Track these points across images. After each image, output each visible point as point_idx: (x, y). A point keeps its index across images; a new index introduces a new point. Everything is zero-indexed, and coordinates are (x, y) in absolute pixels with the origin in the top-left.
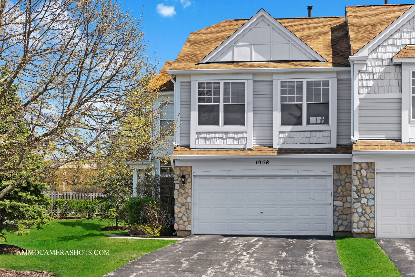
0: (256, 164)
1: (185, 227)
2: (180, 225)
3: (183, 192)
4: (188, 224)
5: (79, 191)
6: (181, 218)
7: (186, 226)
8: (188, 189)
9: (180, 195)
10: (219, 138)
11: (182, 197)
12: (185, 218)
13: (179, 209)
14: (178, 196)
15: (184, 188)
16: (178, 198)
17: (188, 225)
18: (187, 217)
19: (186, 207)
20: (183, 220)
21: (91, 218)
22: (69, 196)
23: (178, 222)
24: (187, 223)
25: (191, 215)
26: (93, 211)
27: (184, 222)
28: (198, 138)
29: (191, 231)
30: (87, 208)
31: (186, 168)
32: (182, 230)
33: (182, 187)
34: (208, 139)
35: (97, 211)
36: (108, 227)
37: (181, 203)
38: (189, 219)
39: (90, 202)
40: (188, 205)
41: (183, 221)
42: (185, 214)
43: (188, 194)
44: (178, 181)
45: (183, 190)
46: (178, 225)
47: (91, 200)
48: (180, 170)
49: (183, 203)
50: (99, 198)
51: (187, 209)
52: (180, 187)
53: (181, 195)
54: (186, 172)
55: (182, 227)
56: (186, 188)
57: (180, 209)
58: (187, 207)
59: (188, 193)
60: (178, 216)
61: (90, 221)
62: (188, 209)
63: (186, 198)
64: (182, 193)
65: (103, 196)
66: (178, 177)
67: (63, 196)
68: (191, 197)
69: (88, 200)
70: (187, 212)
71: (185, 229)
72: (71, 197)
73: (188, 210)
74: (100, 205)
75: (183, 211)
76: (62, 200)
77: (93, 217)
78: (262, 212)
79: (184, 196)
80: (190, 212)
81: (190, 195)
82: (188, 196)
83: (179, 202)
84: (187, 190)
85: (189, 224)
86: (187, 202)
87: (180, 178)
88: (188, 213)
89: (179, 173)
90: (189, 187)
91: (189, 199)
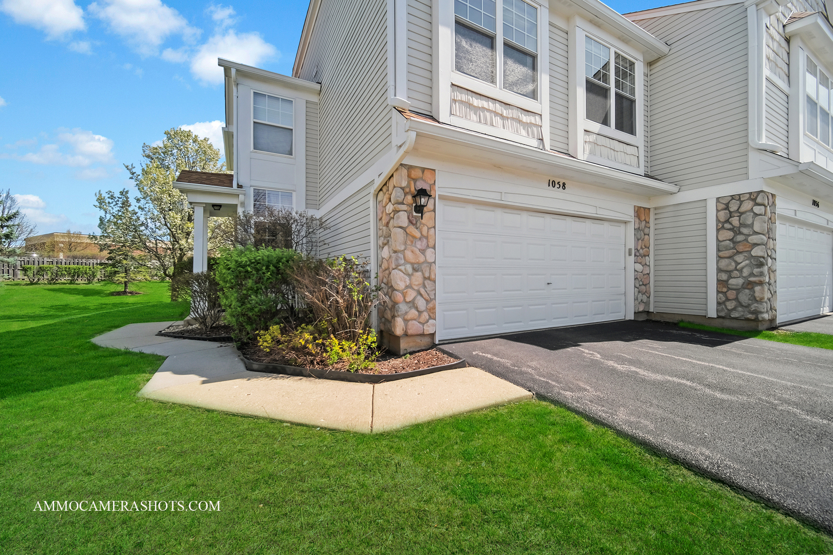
0: (549, 186)
1: (421, 326)
2: (410, 321)
3: (418, 235)
4: (428, 317)
5: (74, 257)
6: (413, 304)
7: (423, 324)
8: (429, 229)
9: (409, 242)
10: (496, 114)
11: (415, 249)
12: (421, 303)
13: (407, 279)
14: (405, 244)
15: (418, 224)
16: (405, 249)
17: (427, 321)
18: (427, 300)
19: (423, 274)
20: (417, 308)
21: (91, 283)
22: (61, 262)
23: (406, 313)
24: (425, 316)
25: (435, 294)
26: (94, 277)
27: (420, 312)
28: (454, 101)
29: (432, 335)
30: (86, 273)
31: (423, 172)
32: (416, 333)
33: (414, 222)
34: (476, 109)
35: (98, 277)
36: (114, 292)
37: (412, 264)
38: (431, 305)
39: (90, 268)
40: (428, 269)
41: (418, 311)
42: (422, 291)
43: (428, 242)
44: (404, 204)
45: (417, 228)
46: (406, 321)
47: (91, 266)
48: (409, 176)
49: (418, 263)
50: (101, 264)
51: (425, 278)
52: (410, 222)
53: (412, 242)
54: (421, 181)
55: (415, 327)
56: (424, 225)
57: (410, 280)
58: (427, 275)
59: (427, 238)
60: (404, 297)
61: (90, 286)
62: (429, 278)
63: (423, 251)
64: (414, 237)
65: (107, 262)
66: (406, 194)
67: (52, 262)
68: (434, 248)
69: (88, 266)
70: (424, 286)
71: (421, 332)
72: (63, 263)
73: (429, 281)
74: (103, 271)
75: (417, 283)
76: (51, 266)
77: (94, 282)
78: (548, 284)
79: (419, 246)
80: (433, 288)
81: (431, 244)
82: (428, 246)
83: (407, 262)
84: (425, 229)
85: (430, 318)
86: (425, 261)
87: (409, 198)
88: (429, 288)
89: (406, 183)
90: (431, 224)
91: (429, 252)
